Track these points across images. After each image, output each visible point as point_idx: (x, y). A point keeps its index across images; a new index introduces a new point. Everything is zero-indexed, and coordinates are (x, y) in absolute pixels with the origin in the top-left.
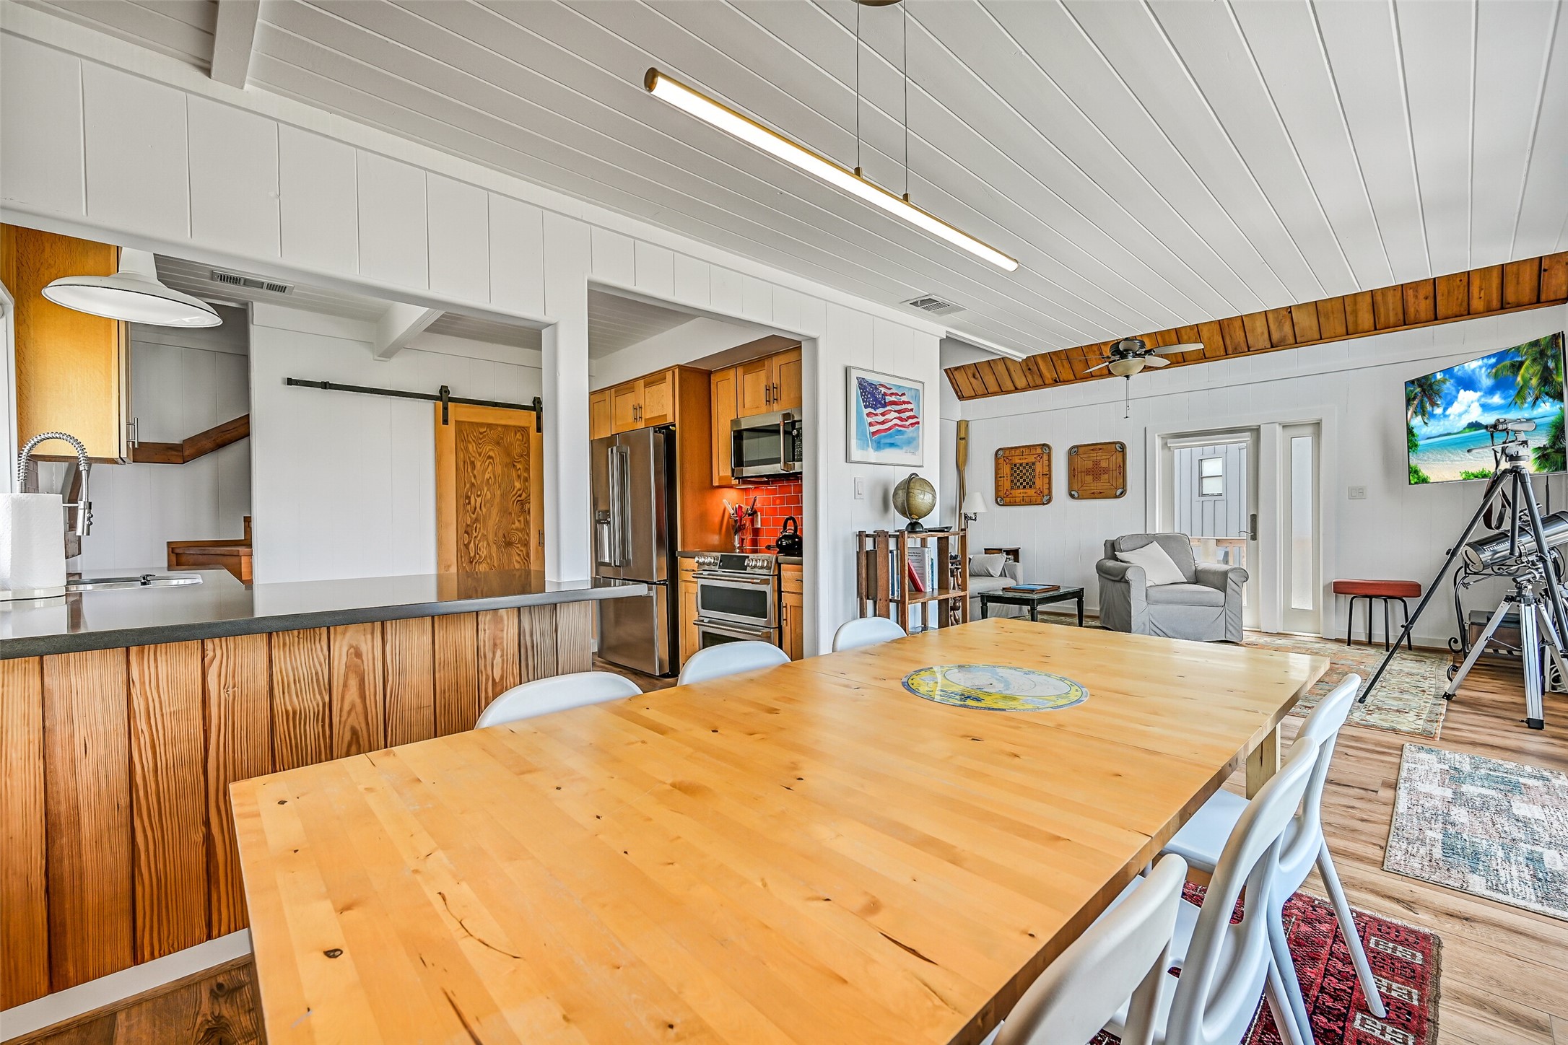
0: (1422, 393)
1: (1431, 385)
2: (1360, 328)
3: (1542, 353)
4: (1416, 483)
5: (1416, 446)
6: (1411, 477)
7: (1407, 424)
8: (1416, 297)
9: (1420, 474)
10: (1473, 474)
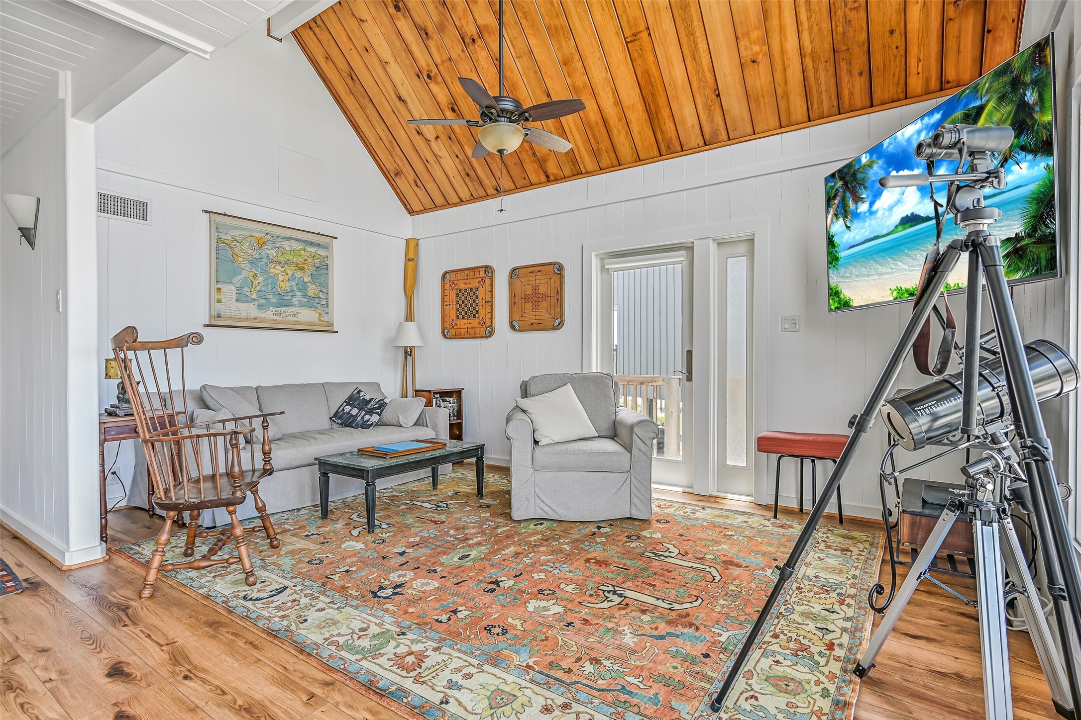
0: (844, 187)
1: (854, 175)
2: (793, 120)
3: (1016, 83)
4: (837, 308)
5: (837, 259)
6: (831, 301)
7: (828, 232)
8: (850, 72)
9: (842, 296)
10: (907, 291)
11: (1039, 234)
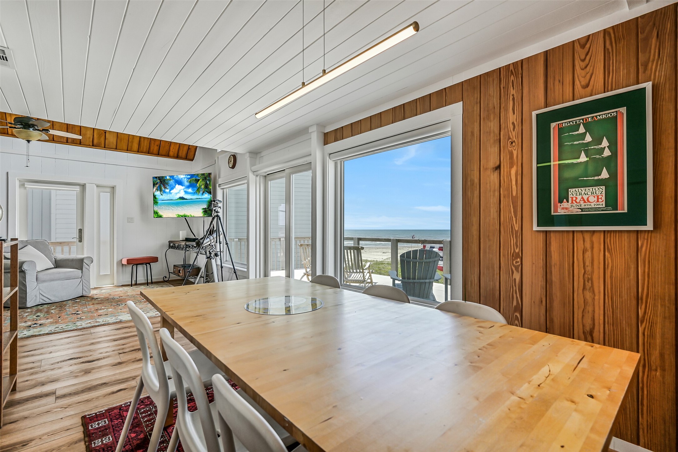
0: (160, 183)
1: (164, 180)
2: (132, 150)
3: (205, 178)
4: (156, 217)
5: (157, 203)
6: (154, 215)
7: (153, 194)
8: (154, 144)
9: (159, 214)
10: (181, 215)
11: (209, 209)
